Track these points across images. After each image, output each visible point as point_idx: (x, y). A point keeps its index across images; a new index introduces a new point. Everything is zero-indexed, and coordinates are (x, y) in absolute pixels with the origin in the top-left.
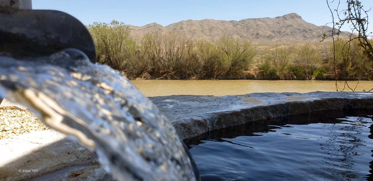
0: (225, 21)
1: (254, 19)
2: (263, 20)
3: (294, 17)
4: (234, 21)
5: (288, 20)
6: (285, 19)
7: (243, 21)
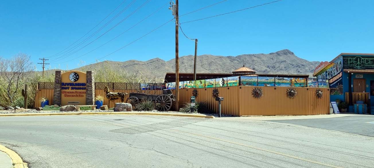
0: (223, 57)
1: (249, 55)
2: (258, 56)
3: (287, 53)
4: (232, 57)
5: (281, 56)
6: (278, 55)
7: (239, 57)
